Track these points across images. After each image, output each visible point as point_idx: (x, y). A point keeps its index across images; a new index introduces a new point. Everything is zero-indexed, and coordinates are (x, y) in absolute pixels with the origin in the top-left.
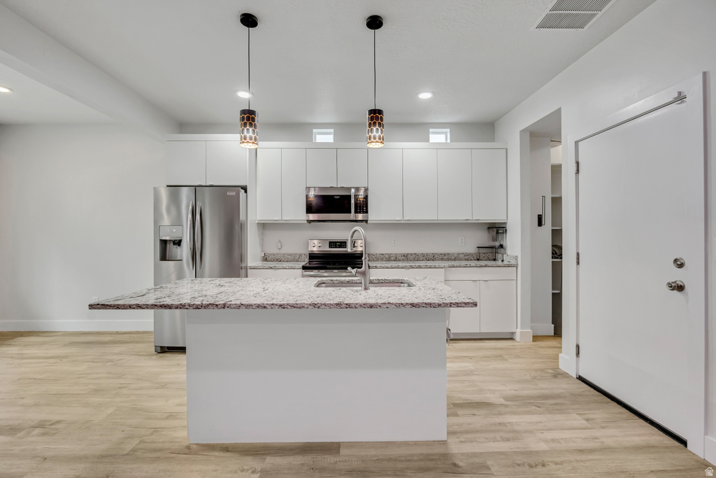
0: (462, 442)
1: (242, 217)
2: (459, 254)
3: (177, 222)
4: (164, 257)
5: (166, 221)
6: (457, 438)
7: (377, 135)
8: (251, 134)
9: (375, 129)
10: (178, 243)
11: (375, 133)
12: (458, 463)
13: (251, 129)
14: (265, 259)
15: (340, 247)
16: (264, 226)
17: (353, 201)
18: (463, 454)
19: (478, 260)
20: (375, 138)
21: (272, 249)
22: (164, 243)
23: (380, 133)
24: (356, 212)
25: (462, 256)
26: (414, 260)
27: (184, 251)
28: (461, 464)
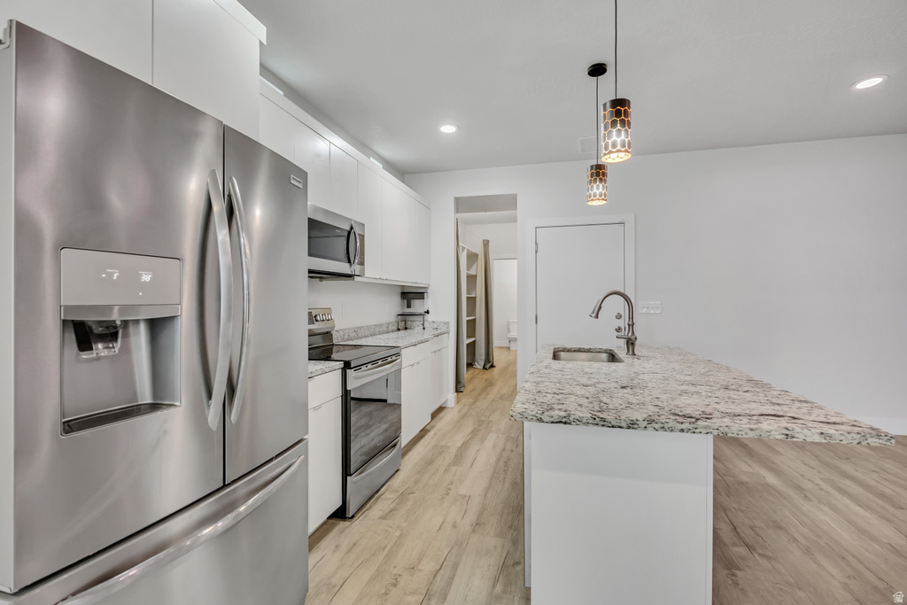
9: (595, 186)
11: (595, 190)
23: (601, 190)
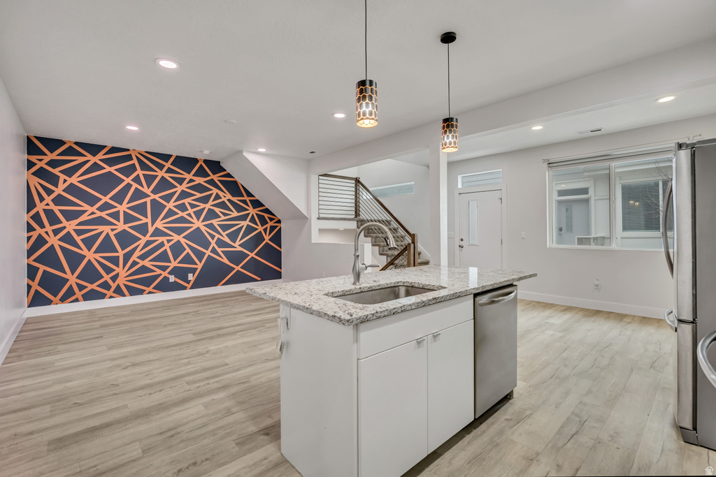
0: (265, 459)
6: (271, 461)
7: (367, 111)
8: (450, 139)
12: (265, 437)
13: (450, 136)
18: (262, 446)
20: (364, 115)
28: (262, 437)
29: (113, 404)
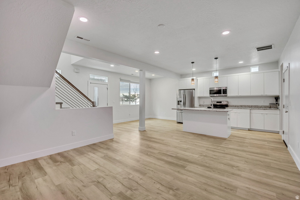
1: (194, 96)
2: (261, 106)
3: (180, 97)
4: (178, 104)
5: (178, 97)
10: (181, 101)
14: (200, 106)
15: (220, 103)
16: (199, 98)
17: (222, 91)
19: (270, 108)
21: (202, 103)
22: (178, 101)
24: (223, 94)
25: (263, 106)
26: (244, 107)
27: (182, 103)
29: (250, 157)
